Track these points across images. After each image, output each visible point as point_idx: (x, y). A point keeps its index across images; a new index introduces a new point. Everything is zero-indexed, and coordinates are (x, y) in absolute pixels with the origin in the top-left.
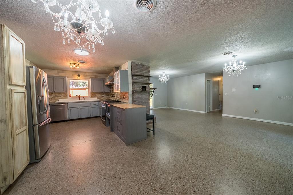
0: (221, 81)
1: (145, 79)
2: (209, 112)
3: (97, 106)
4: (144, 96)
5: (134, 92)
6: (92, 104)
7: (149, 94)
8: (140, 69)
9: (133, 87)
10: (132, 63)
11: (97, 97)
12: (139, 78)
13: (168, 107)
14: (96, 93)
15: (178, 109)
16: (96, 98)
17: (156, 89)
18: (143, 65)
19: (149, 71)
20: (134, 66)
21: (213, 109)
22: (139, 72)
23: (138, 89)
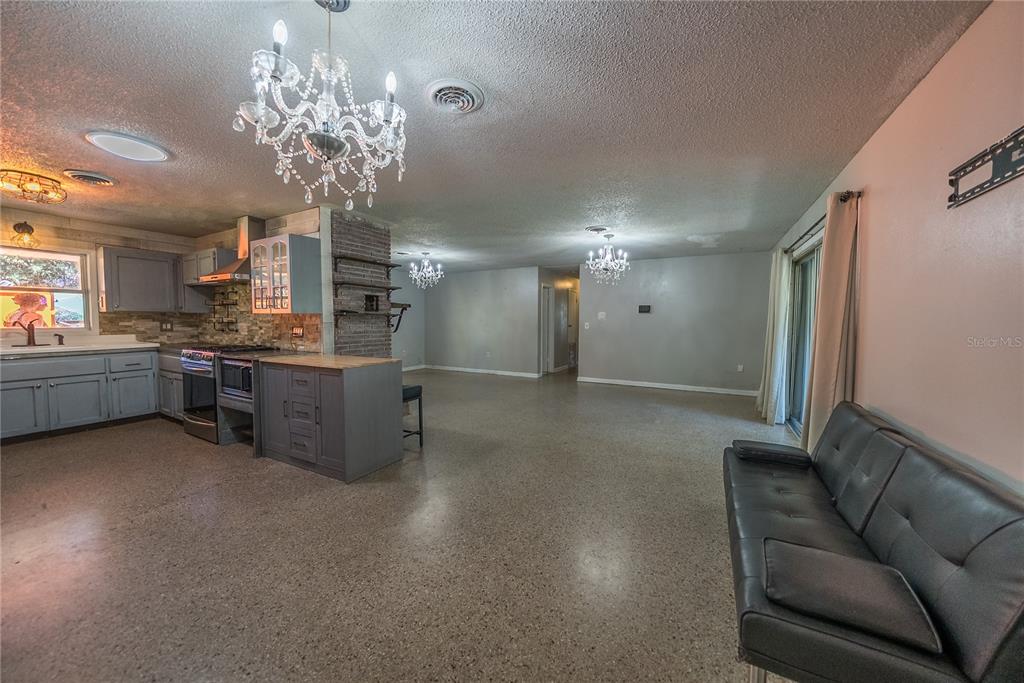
0: (574, 288)
1: (376, 273)
2: (547, 374)
3: (145, 372)
4: (371, 329)
5: (340, 314)
6: (118, 362)
7: (389, 321)
8: (360, 238)
9: (337, 296)
10: (332, 213)
11: (137, 333)
12: (357, 270)
13: (429, 367)
14: (129, 315)
15: (460, 369)
16: (134, 336)
17: (410, 306)
18: (369, 226)
19: (387, 246)
20: (341, 225)
21: (556, 365)
22: (357, 246)
23: (353, 304)
